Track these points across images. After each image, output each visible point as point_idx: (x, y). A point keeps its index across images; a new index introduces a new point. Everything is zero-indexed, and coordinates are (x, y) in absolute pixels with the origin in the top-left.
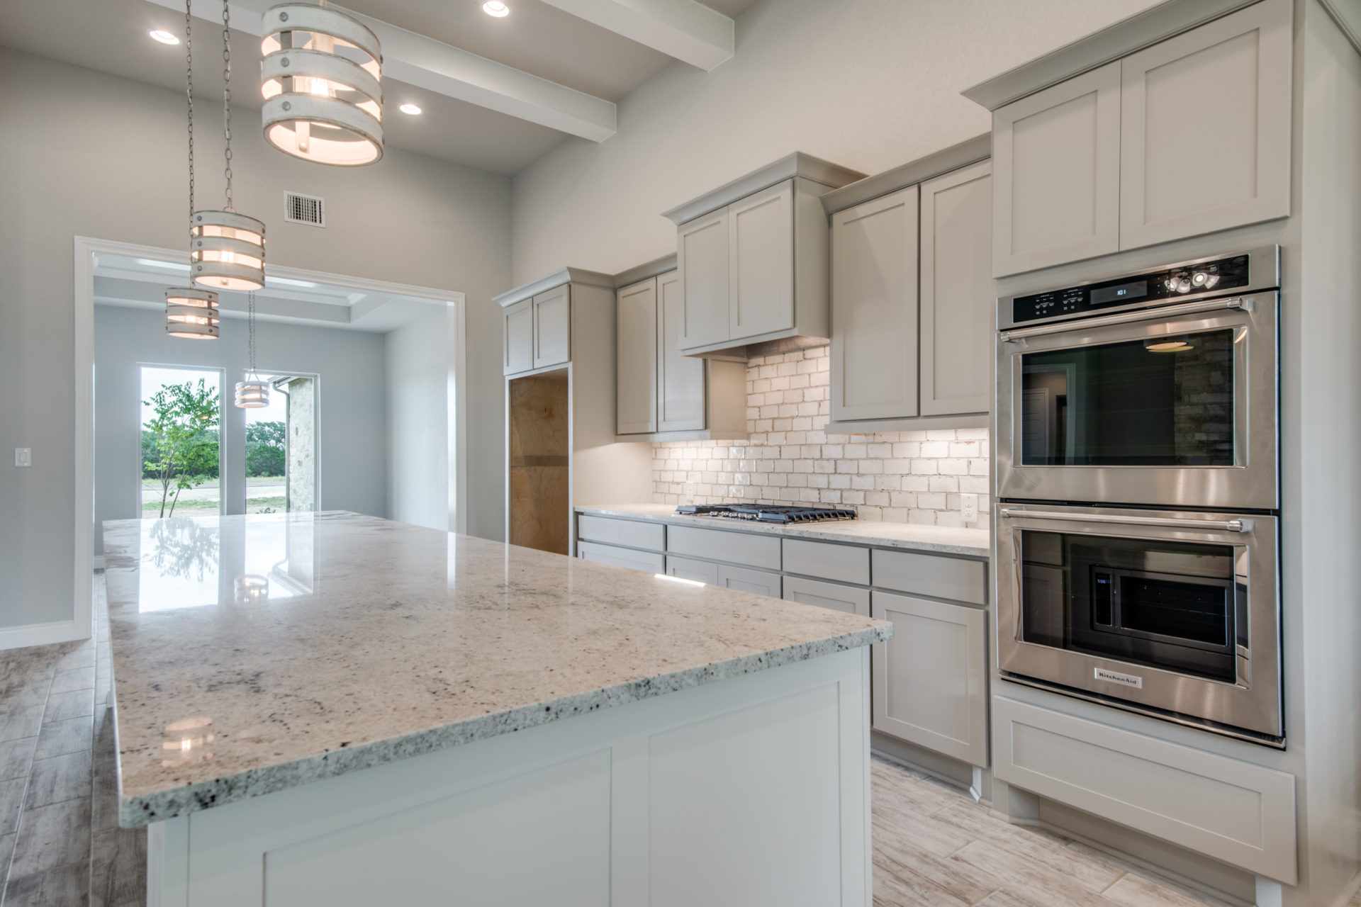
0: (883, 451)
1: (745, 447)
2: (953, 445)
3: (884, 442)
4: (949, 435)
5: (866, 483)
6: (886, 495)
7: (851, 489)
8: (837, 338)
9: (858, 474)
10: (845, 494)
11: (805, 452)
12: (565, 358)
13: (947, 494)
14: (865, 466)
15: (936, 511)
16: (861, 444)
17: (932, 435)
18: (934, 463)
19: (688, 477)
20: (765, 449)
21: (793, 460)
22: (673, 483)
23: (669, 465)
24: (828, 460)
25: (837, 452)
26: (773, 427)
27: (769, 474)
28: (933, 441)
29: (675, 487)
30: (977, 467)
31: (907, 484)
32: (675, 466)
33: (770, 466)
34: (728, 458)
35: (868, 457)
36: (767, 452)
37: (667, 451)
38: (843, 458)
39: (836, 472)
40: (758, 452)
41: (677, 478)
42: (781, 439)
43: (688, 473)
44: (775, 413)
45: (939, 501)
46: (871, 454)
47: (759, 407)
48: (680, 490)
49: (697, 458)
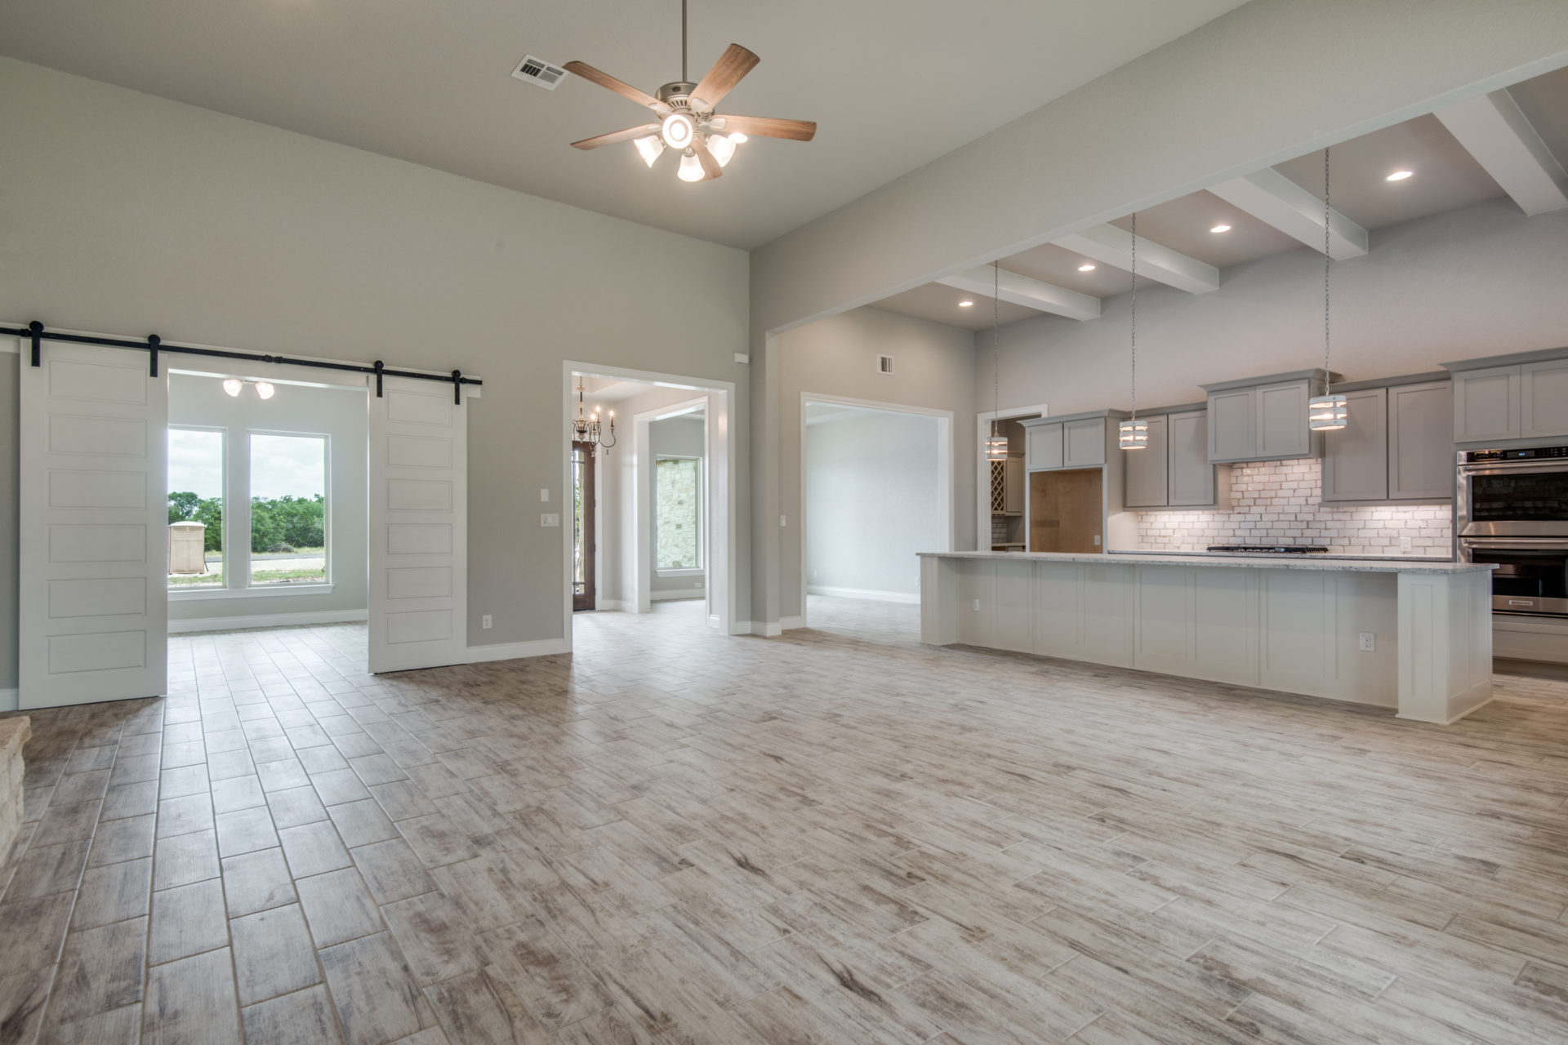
0: (1347, 517)
1: (1229, 514)
4: (1394, 508)
5: (1333, 533)
6: (1345, 539)
7: (1320, 537)
8: (1329, 459)
9: (1326, 529)
10: (1315, 540)
11: (1282, 517)
12: (1103, 461)
13: (1391, 538)
14: (1329, 525)
15: (1383, 546)
16: (1328, 512)
17: (1380, 508)
18: (1382, 523)
19: (1174, 532)
20: (1247, 516)
21: (1272, 522)
22: (1160, 536)
23: (1155, 525)
24: (1302, 521)
25: (1310, 517)
26: (1255, 503)
27: (1250, 529)
28: (1381, 511)
29: (1162, 539)
30: (1411, 524)
31: (1362, 533)
32: (1162, 526)
33: (1252, 525)
34: (1213, 521)
35: (1333, 520)
36: (1249, 517)
37: (1154, 517)
38: (1314, 520)
39: (1308, 528)
40: (1241, 517)
41: (1163, 533)
42: (1261, 510)
43: (1174, 530)
44: (1256, 495)
45: (1386, 542)
46: (1335, 518)
47: (1242, 492)
48: (1166, 540)
49: (1184, 522)
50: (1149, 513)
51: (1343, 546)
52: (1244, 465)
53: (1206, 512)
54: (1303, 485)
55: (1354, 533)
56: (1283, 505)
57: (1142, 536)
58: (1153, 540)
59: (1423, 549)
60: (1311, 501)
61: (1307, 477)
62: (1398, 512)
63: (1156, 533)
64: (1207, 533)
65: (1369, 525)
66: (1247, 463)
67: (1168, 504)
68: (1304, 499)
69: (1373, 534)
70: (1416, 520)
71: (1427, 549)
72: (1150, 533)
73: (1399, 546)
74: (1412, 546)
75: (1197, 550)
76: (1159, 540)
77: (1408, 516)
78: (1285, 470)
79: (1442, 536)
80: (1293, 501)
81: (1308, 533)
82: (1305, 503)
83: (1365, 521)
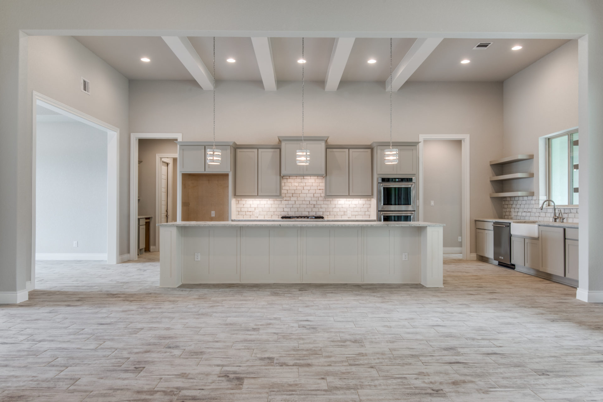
0: (329, 203)
2: (346, 202)
3: (328, 201)
5: (323, 210)
6: (329, 212)
7: (319, 211)
8: (328, 177)
9: (321, 208)
10: (317, 213)
11: (304, 202)
12: (230, 171)
13: (344, 212)
15: (342, 215)
17: (340, 199)
18: (341, 205)
19: (255, 209)
20: (289, 201)
21: (300, 204)
22: (248, 211)
23: (245, 206)
24: (312, 204)
25: (315, 203)
26: (292, 196)
27: (291, 208)
28: (341, 200)
29: (249, 212)
30: (351, 206)
31: (335, 210)
32: (249, 206)
33: (291, 206)
34: (274, 204)
35: (324, 204)
36: (290, 202)
37: (245, 201)
38: (317, 204)
39: (314, 207)
40: (286, 202)
41: (250, 210)
42: (295, 199)
43: (255, 208)
44: (293, 192)
45: (342, 213)
46: (325, 203)
47: (287, 190)
48: (251, 213)
49: (260, 204)
50: (242, 199)
51: (327, 215)
52: (288, 177)
53: (270, 199)
54: (312, 188)
55: (331, 210)
56: (304, 197)
57: (239, 211)
58: (244, 213)
59: (355, 216)
60: (316, 195)
61: (314, 184)
62: (347, 201)
63: (246, 210)
64: (271, 210)
65: (337, 206)
66: (289, 176)
67: (258, 195)
68: (313, 194)
69: (338, 210)
70: (353, 204)
71: (356, 216)
72: (243, 210)
73: (347, 215)
74: (352, 215)
75: (276, 219)
76: (247, 213)
77: (350, 203)
78: (306, 181)
79: (361, 211)
80: (308, 195)
81: (314, 210)
82: (313, 196)
83: (335, 204)
